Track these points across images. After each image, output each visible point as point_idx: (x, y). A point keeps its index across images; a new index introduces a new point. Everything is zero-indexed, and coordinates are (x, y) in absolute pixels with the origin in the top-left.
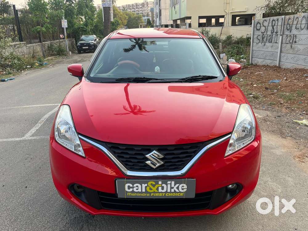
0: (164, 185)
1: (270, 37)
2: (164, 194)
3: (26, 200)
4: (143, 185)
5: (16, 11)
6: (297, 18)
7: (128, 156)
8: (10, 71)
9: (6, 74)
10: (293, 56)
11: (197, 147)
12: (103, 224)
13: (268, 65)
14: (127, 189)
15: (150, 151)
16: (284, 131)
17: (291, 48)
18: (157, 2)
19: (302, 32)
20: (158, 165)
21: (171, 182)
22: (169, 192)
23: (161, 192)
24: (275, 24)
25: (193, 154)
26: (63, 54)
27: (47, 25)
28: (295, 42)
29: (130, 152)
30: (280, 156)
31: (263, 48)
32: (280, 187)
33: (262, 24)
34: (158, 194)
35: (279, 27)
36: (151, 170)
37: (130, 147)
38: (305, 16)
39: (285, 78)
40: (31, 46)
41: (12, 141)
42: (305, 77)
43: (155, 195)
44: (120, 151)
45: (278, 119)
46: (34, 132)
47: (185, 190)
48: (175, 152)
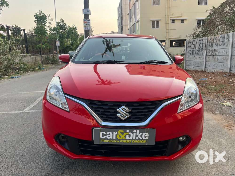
0: (130, 133)
1: (198, 51)
2: (130, 141)
3: (21, 151)
4: (114, 133)
5: (25, 34)
6: (217, 38)
7: (103, 110)
8: (18, 72)
9: (15, 74)
10: (215, 63)
11: (156, 104)
12: (80, 170)
13: (197, 70)
14: (101, 137)
15: (119, 106)
16: (214, 110)
17: (213, 58)
18: (120, 32)
19: (220, 47)
20: (126, 117)
21: (136, 131)
22: (134, 140)
23: (129, 139)
24: (201, 43)
25: (153, 109)
26: (56, 63)
27: (46, 44)
28: (216, 54)
29: (104, 107)
30: (214, 125)
31: (193, 59)
32: (216, 146)
33: (192, 43)
34: (126, 141)
35: (204, 45)
36: (121, 121)
37: (104, 103)
38: (222, 36)
39: (210, 77)
40: (34, 57)
41: (15, 113)
42: (224, 76)
43: (123, 142)
44: (97, 106)
45: (209, 102)
46: (31, 107)
47: (147, 138)
48: (139, 107)
